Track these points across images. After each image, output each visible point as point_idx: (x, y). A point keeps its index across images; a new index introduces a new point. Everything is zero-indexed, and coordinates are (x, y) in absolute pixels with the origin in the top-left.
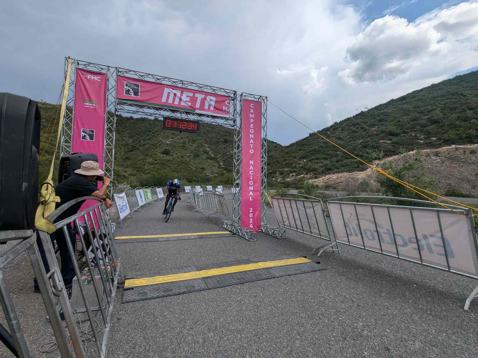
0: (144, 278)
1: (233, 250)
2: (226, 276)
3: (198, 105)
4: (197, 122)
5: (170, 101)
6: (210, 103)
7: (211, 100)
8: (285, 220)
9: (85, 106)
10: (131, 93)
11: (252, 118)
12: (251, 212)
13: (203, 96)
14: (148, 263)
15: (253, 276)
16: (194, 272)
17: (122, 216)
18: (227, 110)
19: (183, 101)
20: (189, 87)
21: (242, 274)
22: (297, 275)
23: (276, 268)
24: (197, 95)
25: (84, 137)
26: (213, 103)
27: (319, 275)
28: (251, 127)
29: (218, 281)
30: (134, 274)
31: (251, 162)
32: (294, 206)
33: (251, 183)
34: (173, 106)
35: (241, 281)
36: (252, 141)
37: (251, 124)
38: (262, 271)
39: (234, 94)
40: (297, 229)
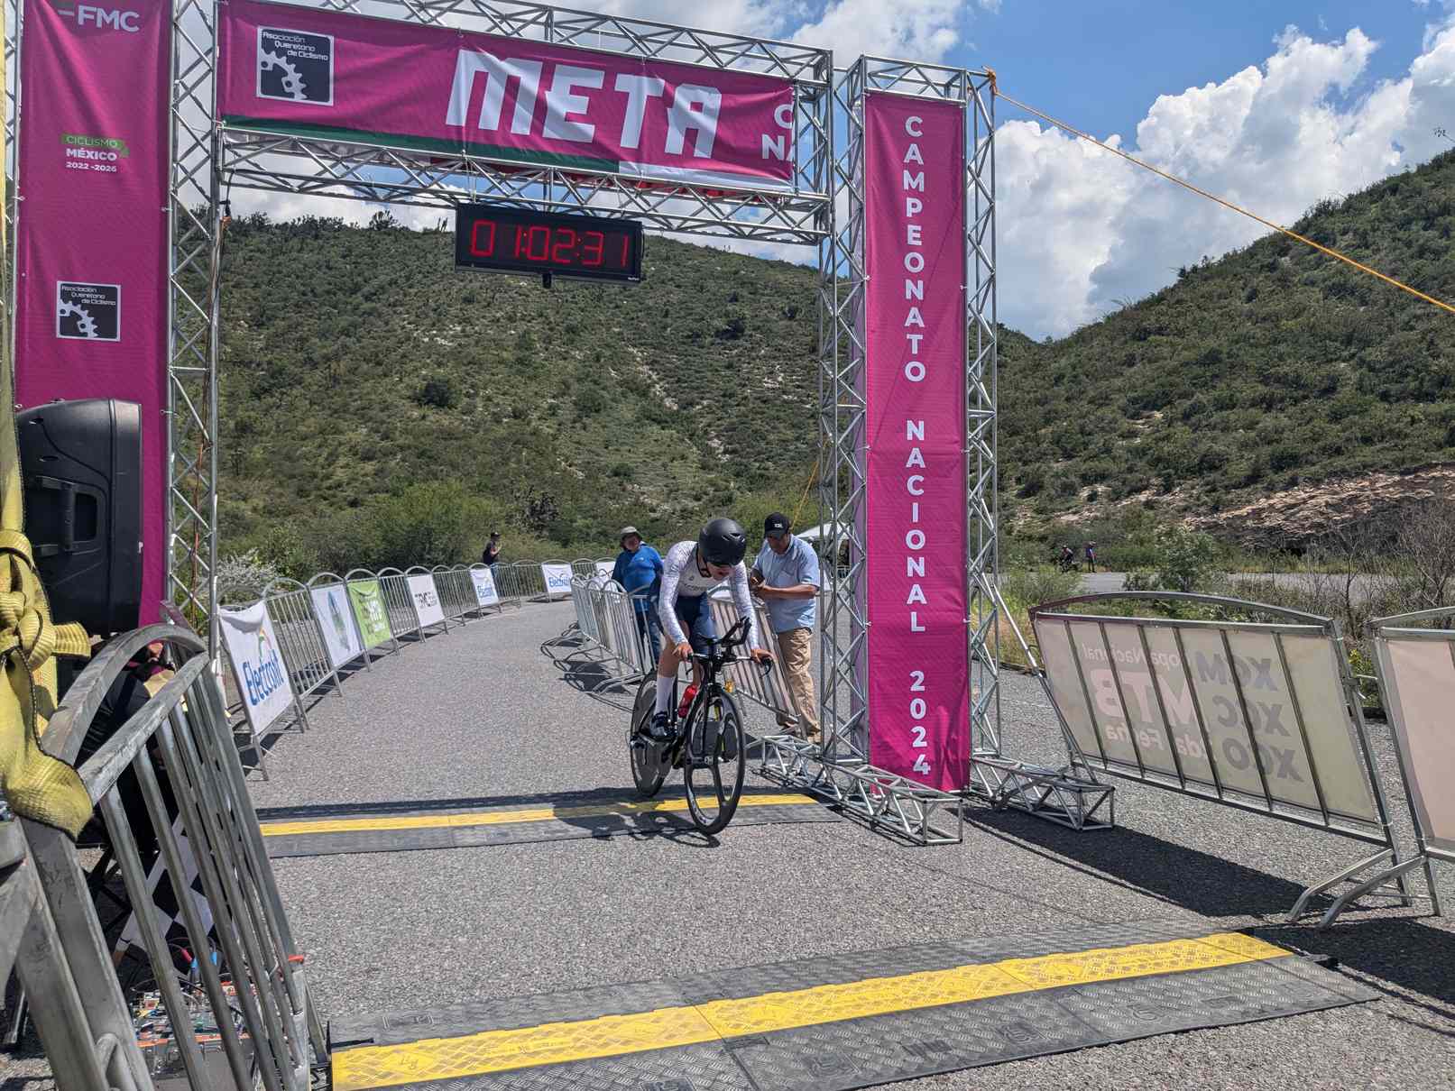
0: (419, 1044)
1: (851, 891)
2: (847, 1034)
3: (629, 139)
4: (627, 229)
5: (490, 117)
6: (694, 120)
7: (697, 106)
8: (1109, 732)
9: (70, 165)
10: (289, 84)
11: (914, 193)
12: (918, 694)
13: (654, 88)
14: (427, 962)
15: (984, 1035)
16: (674, 1011)
17: (262, 720)
18: (781, 156)
19: (556, 115)
20: (584, 42)
21: (924, 1022)
22: (1223, 1032)
23: (1102, 991)
24: (624, 82)
25: (71, 323)
26: (711, 125)
27: (1346, 1028)
28: (911, 242)
29: (808, 1061)
30: (369, 1018)
31: (916, 430)
32: (1167, 658)
33: (916, 540)
34: (501, 144)
35: (932, 1061)
36: (914, 317)
37: (911, 228)
38: (1030, 1008)
39: (817, 69)
40: (1183, 779)
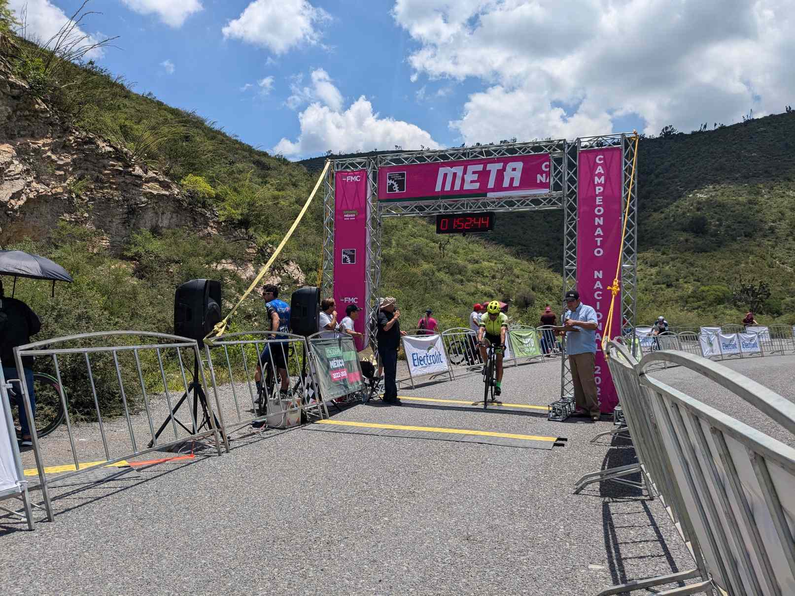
4: (488, 215)
5: (448, 186)
6: (512, 175)
7: (514, 170)
10: (395, 188)
11: (599, 185)
13: (500, 166)
18: (544, 181)
19: (468, 183)
25: (345, 260)
26: (517, 175)
28: (597, 203)
31: (598, 274)
36: (599, 231)
37: (598, 198)
